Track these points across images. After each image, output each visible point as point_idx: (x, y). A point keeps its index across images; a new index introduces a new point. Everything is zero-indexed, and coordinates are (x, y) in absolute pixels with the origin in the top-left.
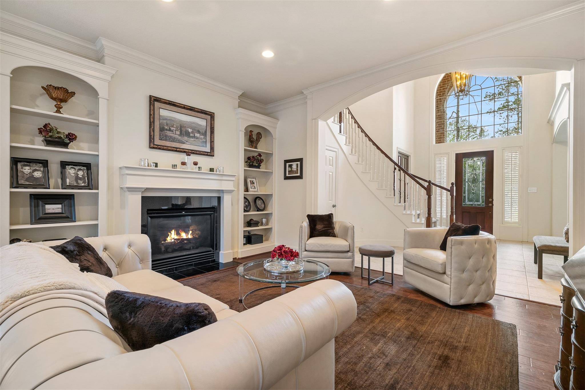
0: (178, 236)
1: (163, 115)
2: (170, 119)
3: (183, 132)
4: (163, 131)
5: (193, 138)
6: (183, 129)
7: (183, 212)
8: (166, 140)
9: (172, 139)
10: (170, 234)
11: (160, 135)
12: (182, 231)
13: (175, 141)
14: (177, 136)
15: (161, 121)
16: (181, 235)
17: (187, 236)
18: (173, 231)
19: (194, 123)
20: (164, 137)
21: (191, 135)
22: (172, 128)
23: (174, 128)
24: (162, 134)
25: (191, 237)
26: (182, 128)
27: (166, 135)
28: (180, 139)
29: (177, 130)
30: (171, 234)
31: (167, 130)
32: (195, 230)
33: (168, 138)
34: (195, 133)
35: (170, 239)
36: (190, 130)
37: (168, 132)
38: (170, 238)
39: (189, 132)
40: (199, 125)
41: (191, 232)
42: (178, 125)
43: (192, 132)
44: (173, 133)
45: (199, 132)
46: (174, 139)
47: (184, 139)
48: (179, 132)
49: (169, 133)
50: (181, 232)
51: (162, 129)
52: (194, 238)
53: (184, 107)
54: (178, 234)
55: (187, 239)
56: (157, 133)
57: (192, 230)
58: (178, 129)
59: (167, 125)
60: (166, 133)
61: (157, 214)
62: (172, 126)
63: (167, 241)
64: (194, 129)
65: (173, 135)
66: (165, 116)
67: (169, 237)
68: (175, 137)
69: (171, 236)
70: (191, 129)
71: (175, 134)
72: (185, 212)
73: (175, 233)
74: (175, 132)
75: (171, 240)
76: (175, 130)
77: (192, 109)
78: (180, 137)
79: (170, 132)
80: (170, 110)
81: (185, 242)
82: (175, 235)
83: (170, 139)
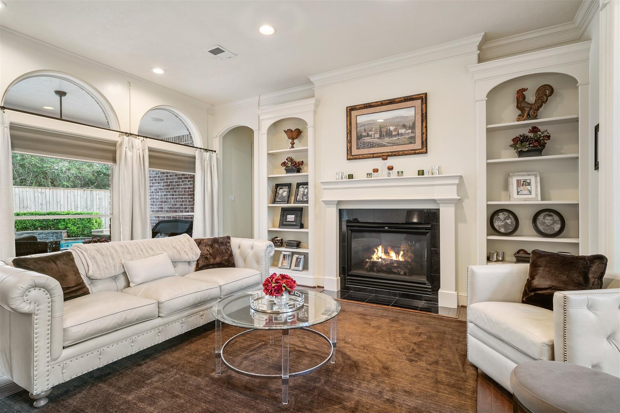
0: (386, 255)
1: (361, 122)
2: (368, 124)
3: (383, 133)
4: (361, 139)
5: (396, 137)
6: (384, 130)
7: (386, 228)
8: (364, 148)
9: (370, 144)
10: (376, 251)
11: (357, 144)
12: (391, 249)
13: (374, 146)
14: (376, 140)
15: (358, 129)
16: (390, 254)
17: (397, 258)
18: (380, 247)
19: (397, 118)
20: (361, 145)
21: (394, 133)
22: (371, 133)
23: (372, 132)
24: (360, 142)
25: (402, 260)
26: (382, 129)
27: (364, 143)
28: (380, 142)
29: (377, 133)
30: (378, 251)
31: (365, 137)
32: (407, 252)
33: (366, 145)
34: (399, 130)
35: (376, 258)
36: (392, 128)
37: (366, 138)
38: (377, 256)
39: (391, 131)
40: (405, 117)
41: (402, 253)
42: (378, 127)
43: (395, 130)
44: (371, 138)
45: (404, 126)
46: (372, 144)
47: (385, 141)
48: (379, 134)
49: (367, 140)
50: (389, 250)
51: (359, 137)
52: (406, 262)
53: (382, 104)
54: (386, 253)
55: (398, 262)
56: (354, 143)
57: (403, 251)
58: (377, 131)
59: (365, 131)
60: (364, 140)
61: (358, 227)
62: (371, 131)
63: (373, 259)
64: (397, 125)
65: (371, 140)
66: (362, 122)
67: (375, 255)
68: (374, 141)
69: (377, 253)
70: (393, 126)
71: (374, 138)
72: (389, 228)
73: (382, 251)
74: (374, 136)
75: (378, 259)
76: (374, 134)
77: (391, 102)
78: (379, 140)
79: (368, 138)
80: (367, 114)
81: (395, 265)
82: (382, 252)
83: (368, 145)
